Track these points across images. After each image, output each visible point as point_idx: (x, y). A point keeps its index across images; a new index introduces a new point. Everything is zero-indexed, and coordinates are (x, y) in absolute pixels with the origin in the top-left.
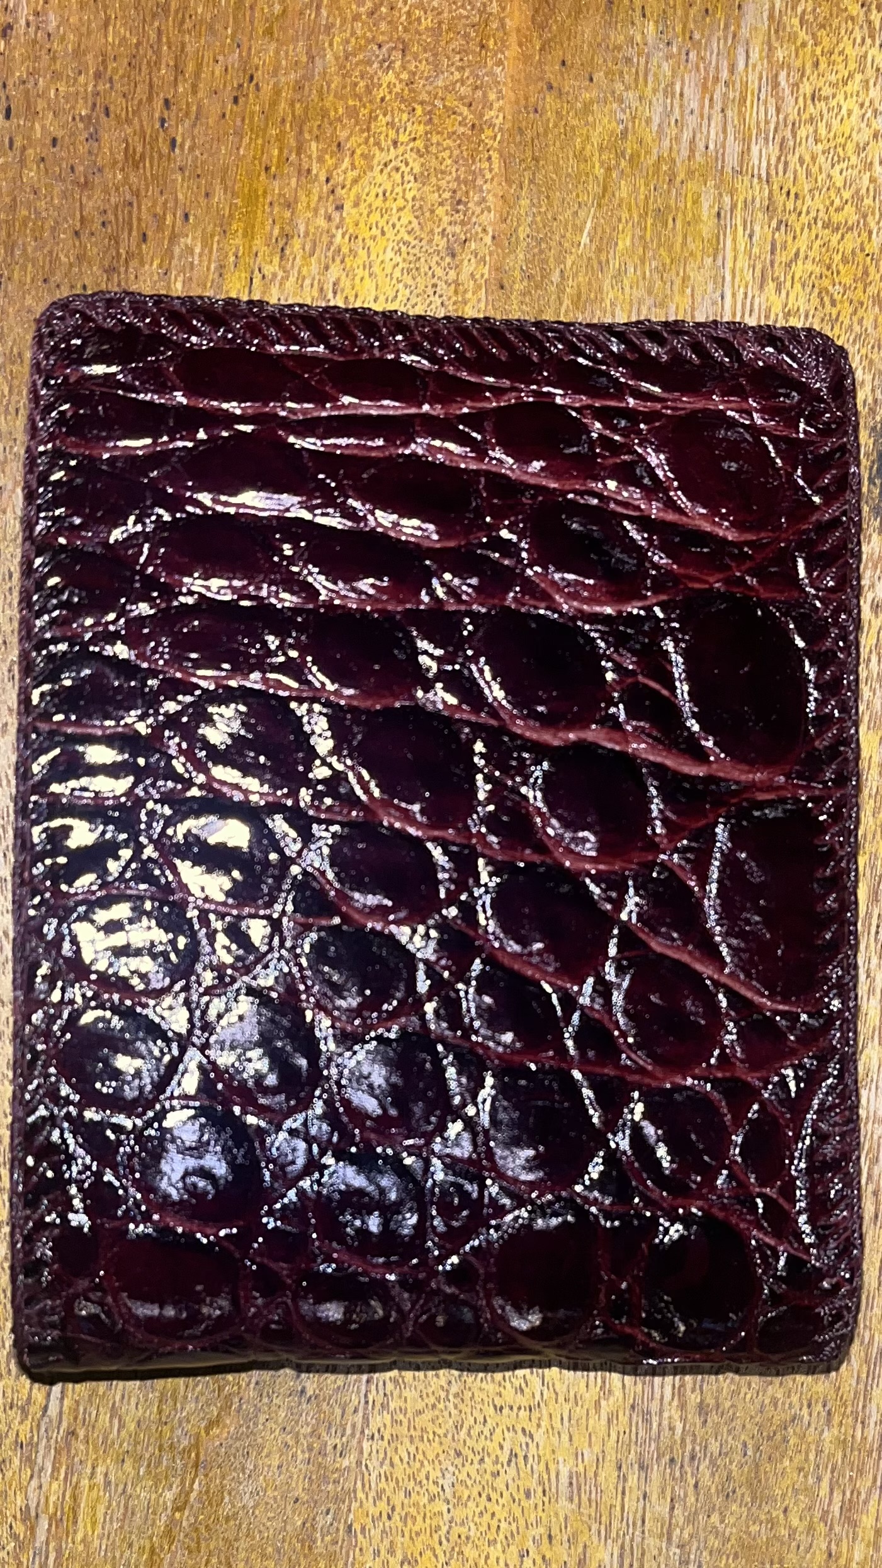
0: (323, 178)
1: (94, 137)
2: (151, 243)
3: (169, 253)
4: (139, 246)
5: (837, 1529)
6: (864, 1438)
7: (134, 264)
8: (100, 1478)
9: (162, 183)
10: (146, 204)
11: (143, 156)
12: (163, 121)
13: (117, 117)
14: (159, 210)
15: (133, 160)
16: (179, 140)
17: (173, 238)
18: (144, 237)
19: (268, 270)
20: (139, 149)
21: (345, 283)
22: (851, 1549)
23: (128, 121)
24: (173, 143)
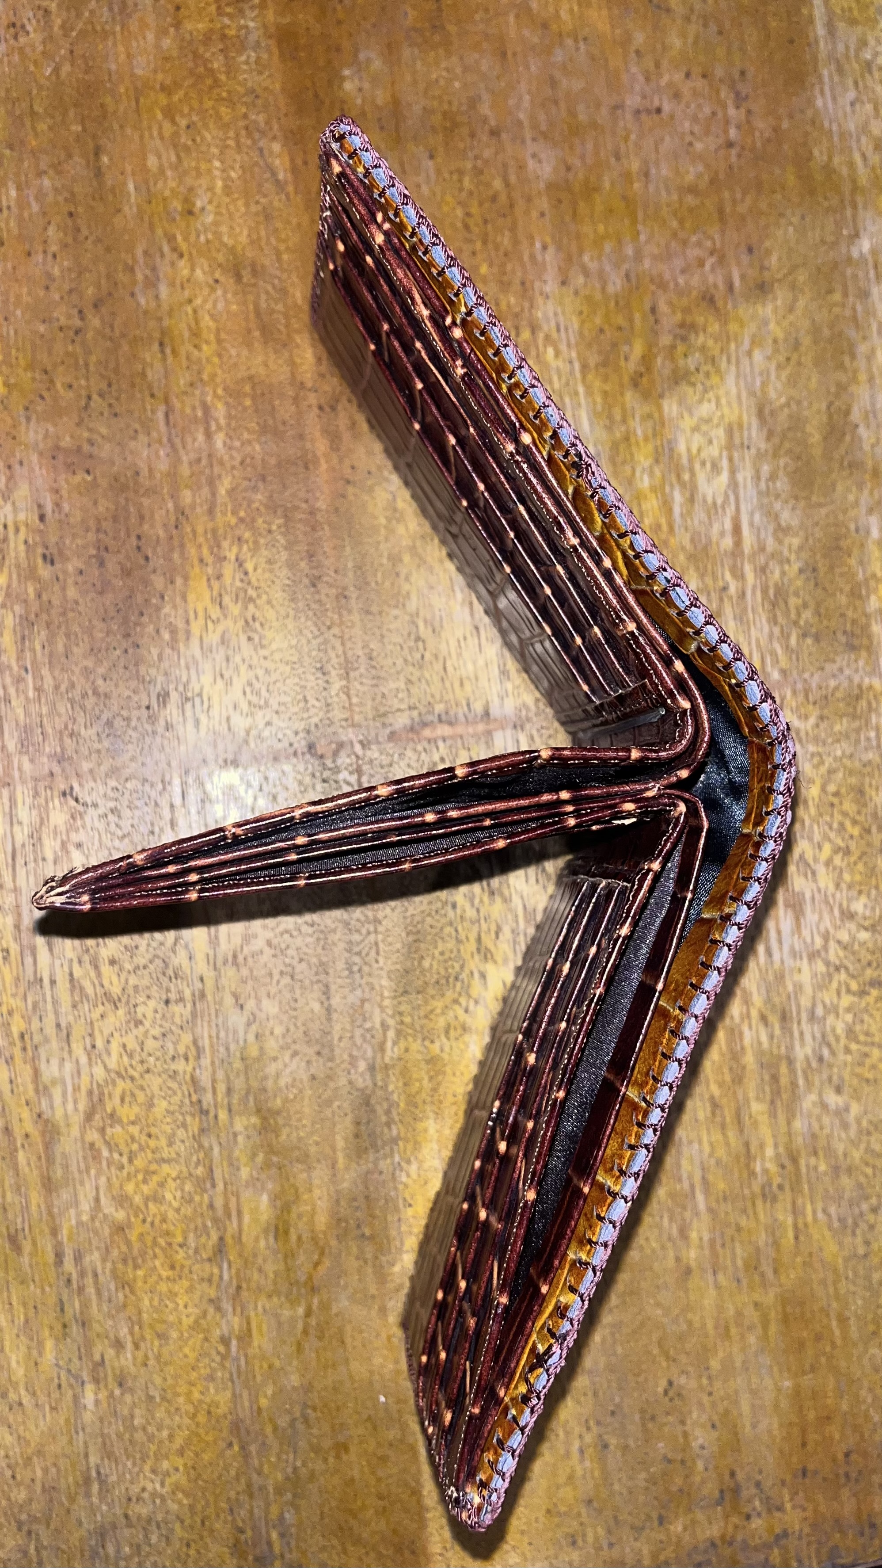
8: (260, 1308)
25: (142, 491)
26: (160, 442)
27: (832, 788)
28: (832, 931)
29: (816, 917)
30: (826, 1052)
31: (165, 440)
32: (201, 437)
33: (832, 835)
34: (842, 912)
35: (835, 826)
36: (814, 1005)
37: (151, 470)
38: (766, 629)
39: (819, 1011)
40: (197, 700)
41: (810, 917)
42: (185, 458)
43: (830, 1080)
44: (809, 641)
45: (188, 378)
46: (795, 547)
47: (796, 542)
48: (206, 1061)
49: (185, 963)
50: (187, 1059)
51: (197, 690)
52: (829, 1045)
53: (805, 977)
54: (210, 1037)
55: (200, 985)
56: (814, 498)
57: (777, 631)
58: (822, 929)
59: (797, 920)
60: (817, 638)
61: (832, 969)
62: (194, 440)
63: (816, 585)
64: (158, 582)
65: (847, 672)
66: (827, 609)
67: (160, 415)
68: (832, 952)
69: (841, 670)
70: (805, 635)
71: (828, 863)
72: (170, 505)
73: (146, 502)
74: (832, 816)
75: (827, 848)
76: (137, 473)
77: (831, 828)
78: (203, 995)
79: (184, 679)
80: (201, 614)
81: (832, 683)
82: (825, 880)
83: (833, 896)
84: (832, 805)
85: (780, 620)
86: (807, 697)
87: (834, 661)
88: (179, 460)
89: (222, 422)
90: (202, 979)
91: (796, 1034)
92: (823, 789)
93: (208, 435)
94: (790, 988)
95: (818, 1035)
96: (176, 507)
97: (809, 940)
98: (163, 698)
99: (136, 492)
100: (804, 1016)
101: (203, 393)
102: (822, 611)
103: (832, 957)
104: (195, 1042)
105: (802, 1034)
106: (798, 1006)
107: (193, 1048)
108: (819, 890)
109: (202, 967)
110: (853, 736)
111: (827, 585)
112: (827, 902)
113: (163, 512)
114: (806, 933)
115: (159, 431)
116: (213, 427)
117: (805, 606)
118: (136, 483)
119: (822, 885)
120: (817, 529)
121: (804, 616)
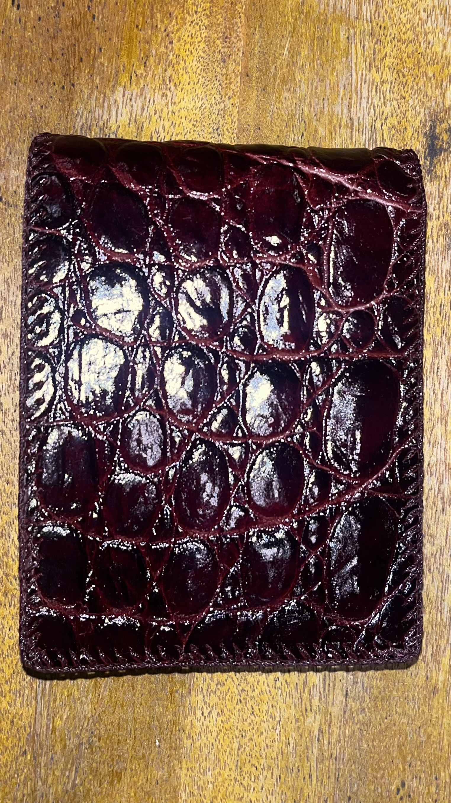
0: (163, 29)
1: (58, 16)
2: (84, 62)
3: (93, 66)
4: (79, 64)
5: (430, 665)
6: (442, 620)
7: (77, 72)
9: (89, 36)
10: (82, 44)
11: (80, 23)
12: (89, 7)
13: (68, 6)
14: (88, 47)
15: (75, 25)
16: (96, 15)
17: (95, 59)
18: (81, 60)
19: (139, 72)
20: (78, 20)
21: (174, 76)
22: (437, 675)
23: (73, 8)
24: (94, 17)
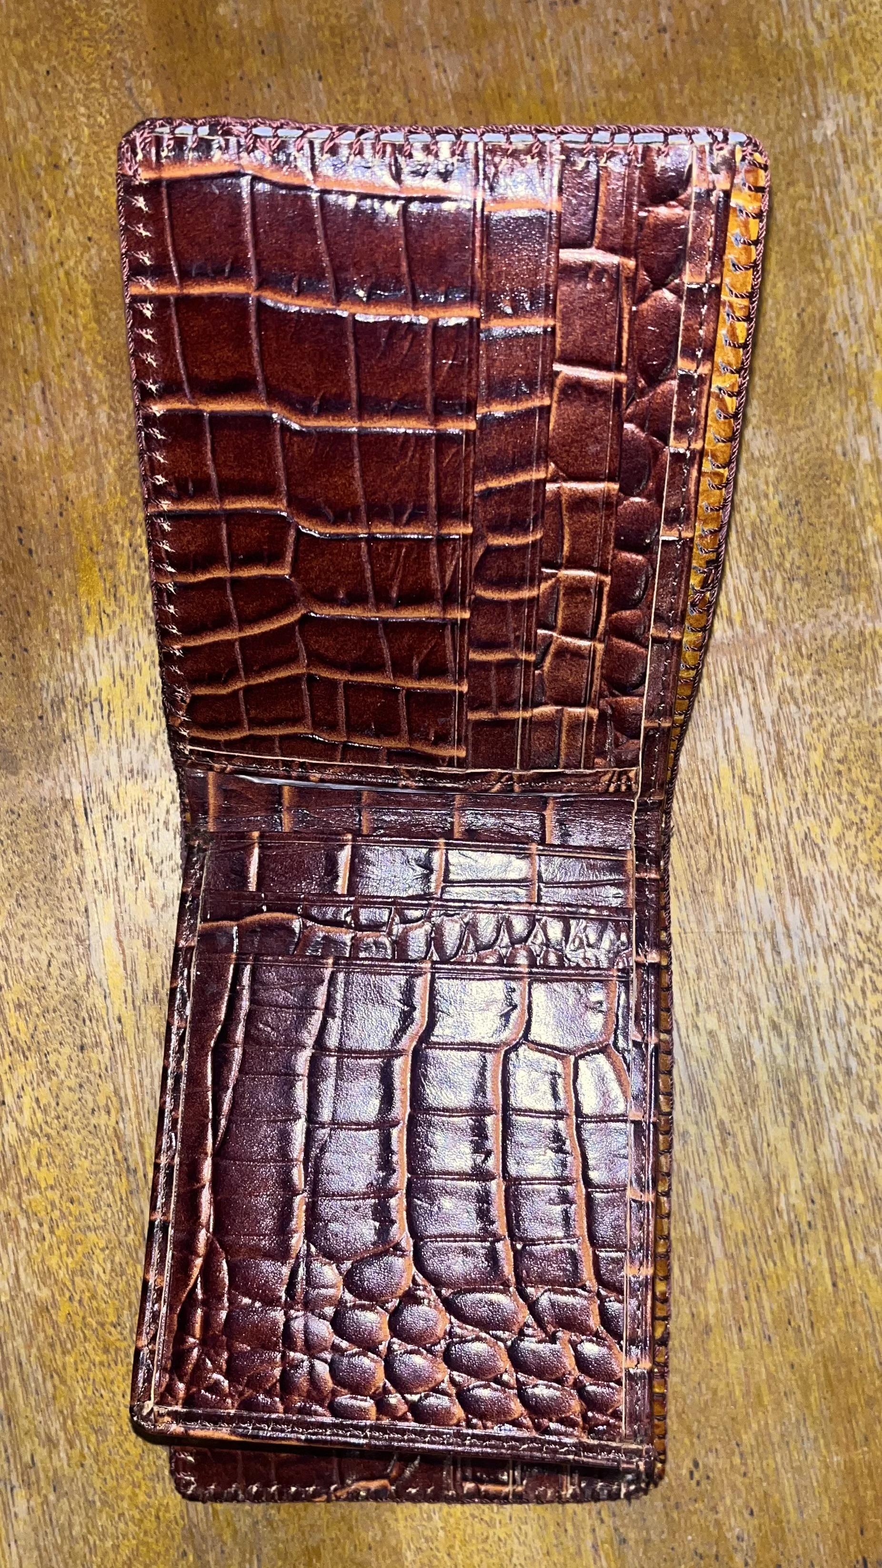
25: (20, 478)
26: (38, 421)
27: (837, 753)
28: (850, 921)
29: (830, 905)
30: (853, 1062)
31: (42, 419)
32: (83, 413)
33: (842, 808)
34: (860, 898)
35: (844, 797)
36: (835, 1009)
37: (28, 453)
38: (745, 575)
39: (842, 1015)
40: (96, 705)
41: (823, 905)
42: (66, 437)
43: (861, 1095)
44: (797, 585)
45: (64, 350)
46: (771, 479)
47: (772, 473)
48: (130, 1113)
49: (100, 1003)
50: (109, 1113)
51: (95, 694)
52: (857, 1055)
53: (822, 976)
54: (134, 1086)
55: (119, 1027)
56: (791, 420)
57: (757, 576)
58: (838, 919)
59: (808, 909)
60: (807, 584)
61: (853, 966)
62: (76, 415)
63: (801, 520)
64: (45, 576)
65: (845, 618)
66: (816, 547)
67: (36, 392)
68: (851, 944)
69: (837, 615)
70: (791, 579)
71: (838, 842)
72: (53, 490)
73: (25, 489)
74: (840, 786)
75: (836, 823)
76: (15, 459)
77: (840, 801)
78: (123, 1039)
79: (80, 682)
80: (95, 608)
81: (829, 632)
82: (836, 861)
83: (849, 879)
84: (839, 773)
85: (761, 564)
86: (799, 649)
87: (829, 607)
88: (60, 439)
89: (105, 393)
90: (120, 1021)
91: (816, 1044)
92: (827, 756)
93: (91, 410)
94: (805, 991)
95: (843, 1044)
96: (59, 490)
97: (823, 933)
98: (59, 704)
99: (15, 480)
100: (823, 1021)
101: (83, 364)
102: (810, 549)
103: (852, 951)
104: (116, 1092)
105: (822, 1043)
106: (816, 1011)
107: (114, 1099)
108: (831, 874)
109: (118, 1006)
110: (858, 690)
111: (814, 520)
112: (842, 887)
113: (46, 499)
114: (818, 924)
115: (35, 410)
116: (96, 401)
117: (789, 545)
118: (15, 469)
119: (834, 867)
120: (797, 456)
121: (789, 558)
